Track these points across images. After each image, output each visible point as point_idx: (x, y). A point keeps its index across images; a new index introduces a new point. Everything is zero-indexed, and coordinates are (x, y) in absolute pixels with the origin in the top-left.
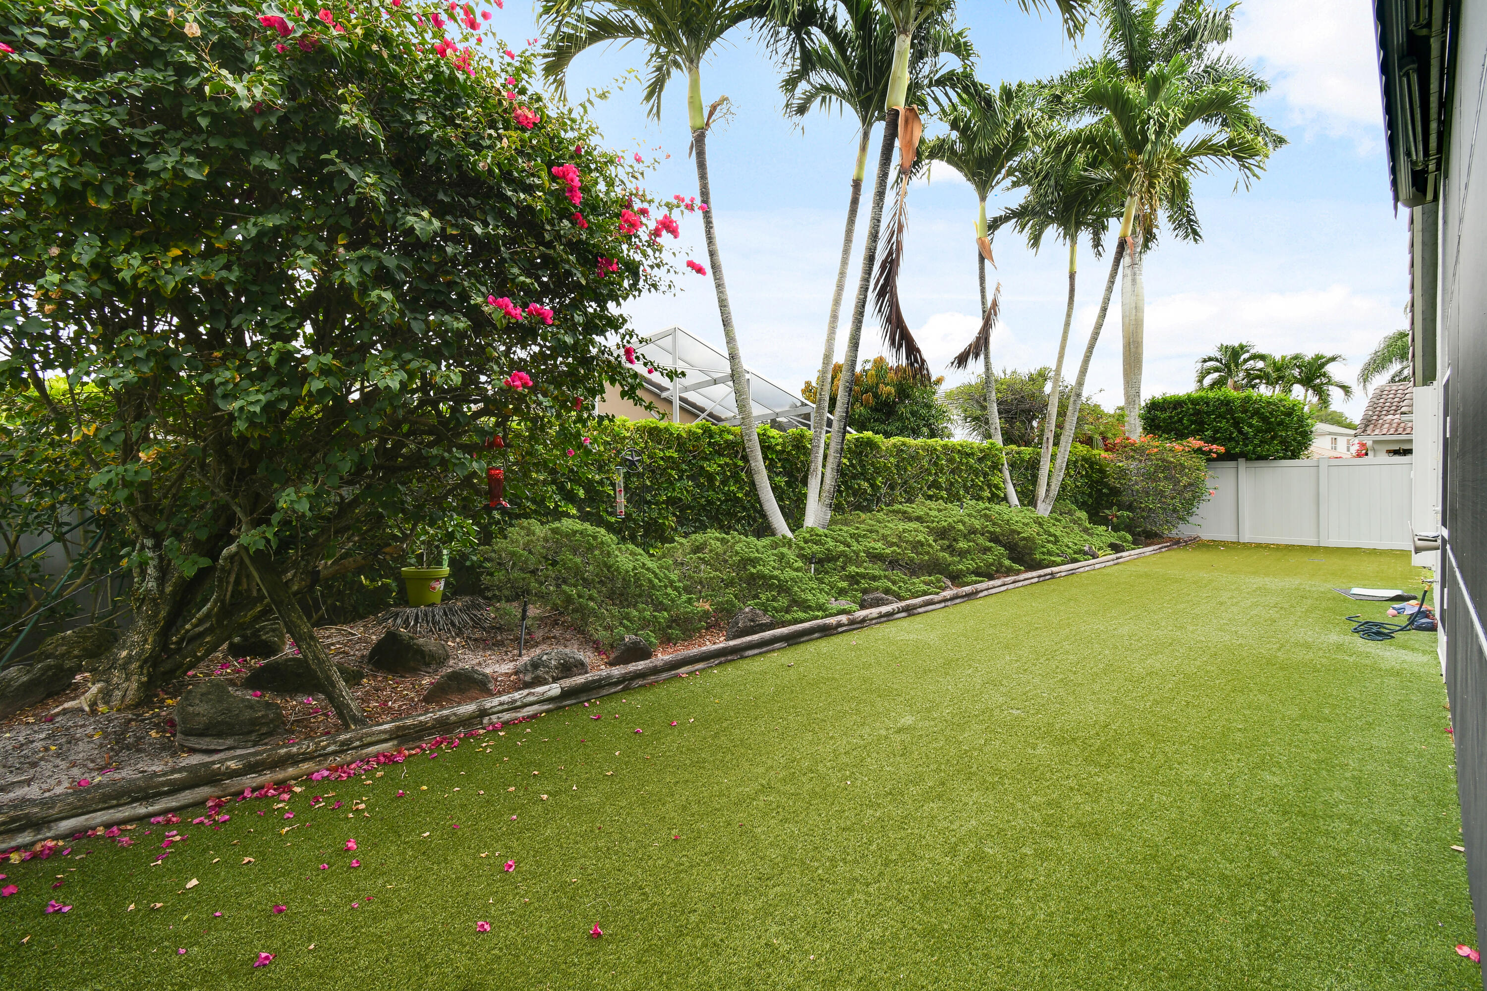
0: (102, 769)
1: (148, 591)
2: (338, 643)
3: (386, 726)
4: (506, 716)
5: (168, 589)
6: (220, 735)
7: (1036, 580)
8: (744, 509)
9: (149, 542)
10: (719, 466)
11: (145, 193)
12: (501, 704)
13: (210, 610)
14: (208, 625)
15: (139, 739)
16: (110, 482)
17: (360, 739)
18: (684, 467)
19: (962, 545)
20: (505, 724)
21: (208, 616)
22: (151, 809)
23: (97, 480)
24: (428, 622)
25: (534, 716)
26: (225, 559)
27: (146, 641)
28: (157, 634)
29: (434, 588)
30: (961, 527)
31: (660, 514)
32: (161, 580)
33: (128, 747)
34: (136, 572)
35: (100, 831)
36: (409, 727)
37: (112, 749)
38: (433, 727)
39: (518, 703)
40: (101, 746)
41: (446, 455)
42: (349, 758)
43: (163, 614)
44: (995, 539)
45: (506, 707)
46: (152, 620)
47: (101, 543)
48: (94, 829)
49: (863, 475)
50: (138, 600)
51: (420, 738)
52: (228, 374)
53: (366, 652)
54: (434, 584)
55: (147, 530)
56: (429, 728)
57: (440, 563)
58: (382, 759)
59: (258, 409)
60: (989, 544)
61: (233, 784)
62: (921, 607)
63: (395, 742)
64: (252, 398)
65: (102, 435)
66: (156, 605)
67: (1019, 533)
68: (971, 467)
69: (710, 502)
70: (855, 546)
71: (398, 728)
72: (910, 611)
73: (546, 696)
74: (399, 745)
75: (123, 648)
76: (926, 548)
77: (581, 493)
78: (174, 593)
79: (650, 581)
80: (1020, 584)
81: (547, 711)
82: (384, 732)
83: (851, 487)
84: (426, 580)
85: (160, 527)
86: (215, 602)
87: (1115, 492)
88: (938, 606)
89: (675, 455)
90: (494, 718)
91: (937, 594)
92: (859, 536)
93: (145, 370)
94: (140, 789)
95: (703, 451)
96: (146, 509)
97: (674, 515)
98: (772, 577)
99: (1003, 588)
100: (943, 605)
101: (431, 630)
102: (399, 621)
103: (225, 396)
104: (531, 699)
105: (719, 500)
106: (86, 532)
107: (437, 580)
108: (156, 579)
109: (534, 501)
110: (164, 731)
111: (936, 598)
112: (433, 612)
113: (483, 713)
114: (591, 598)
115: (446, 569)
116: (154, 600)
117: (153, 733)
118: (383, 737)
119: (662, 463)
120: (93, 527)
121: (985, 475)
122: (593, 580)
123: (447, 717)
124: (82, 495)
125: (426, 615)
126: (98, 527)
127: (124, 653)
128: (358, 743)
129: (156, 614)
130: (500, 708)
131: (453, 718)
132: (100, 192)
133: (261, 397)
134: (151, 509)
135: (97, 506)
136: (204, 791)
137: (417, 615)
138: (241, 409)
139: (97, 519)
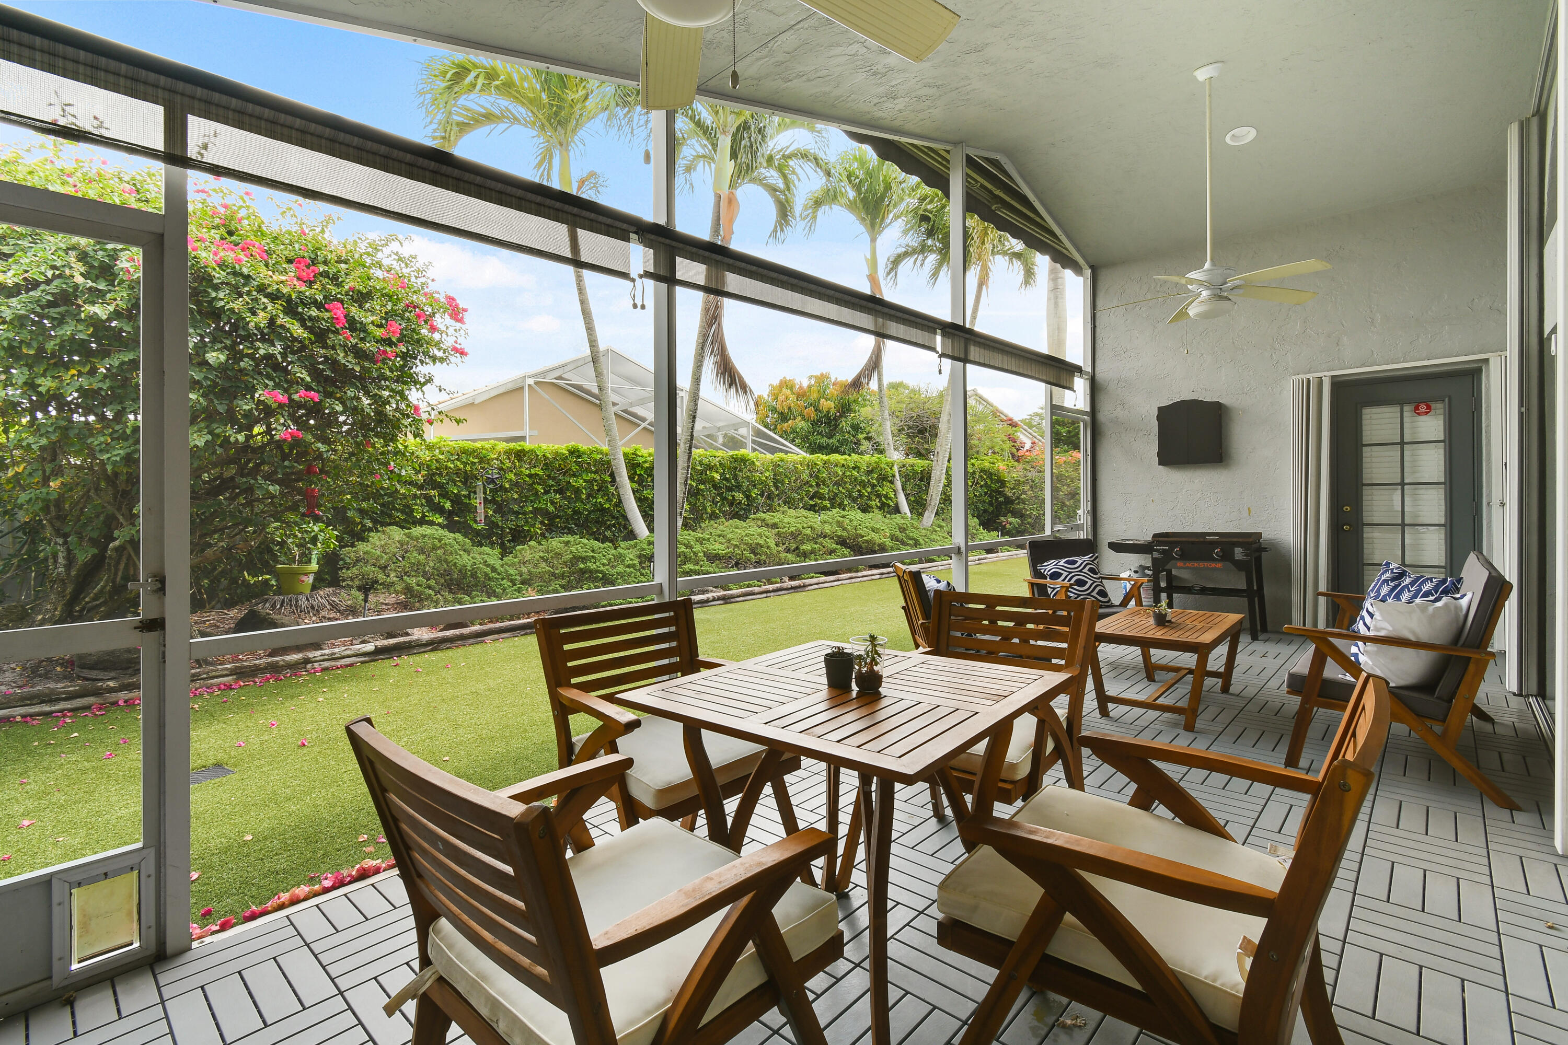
0: (20, 687)
1: (59, 574)
2: (213, 619)
3: (229, 666)
4: (326, 664)
5: (73, 573)
6: (105, 669)
7: (878, 577)
8: (614, 517)
9: (60, 541)
10: (585, 481)
11: (55, 345)
12: (322, 655)
13: (104, 587)
14: (102, 600)
15: (47, 673)
16: (31, 499)
17: (207, 673)
18: (551, 482)
19: (806, 547)
20: (323, 670)
21: (101, 591)
22: (53, 708)
23: (23, 497)
24: (291, 606)
25: (351, 665)
26: (112, 550)
27: (56, 609)
28: (64, 605)
29: (303, 581)
30: (808, 532)
31: (527, 522)
32: (69, 565)
33: (40, 676)
34: (51, 561)
35: (19, 719)
36: (246, 667)
37: (28, 676)
38: (265, 668)
39: (337, 655)
40: (21, 675)
41: (252, 481)
42: (198, 685)
43: (69, 590)
44: (842, 542)
45: (326, 657)
46: (61, 594)
47: (26, 546)
48: (14, 717)
49: (738, 487)
50: (51, 581)
51: (255, 676)
52: (102, 439)
53: (232, 626)
54: (304, 578)
55: (58, 532)
56: (262, 669)
57: (309, 562)
58: (223, 687)
59: (118, 459)
60: (834, 546)
61: (113, 697)
62: (739, 596)
63: (235, 677)
64: (115, 453)
65: (27, 472)
66: (64, 583)
67: (863, 536)
68: (856, 479)
69: (576, 512)
70: (697, 548)
71: (237, 667)
72: (726, 600)
73: (361, 651)
74: (237, 679)
75: (39, 614)
76: (765, 549)
77: (448, 505)
78: (77, 576)
79: (486, 574)
80: (859, 580)
81: (362, 663)
82: (226, 669)
83: (725, 498)
84: (295, 575)
85: (67, 530)
86: (107, 581)
87: (1009, 501)
88: (758, 596)
89: (541, 473)
90: (316, 665)
91: (760, 586)
92: (704, 539)
93: (53, 438)
94: (46, 695)
95: (570, 469)
96: (58, 518)
97: (542, 523)
98: (597, 571)
99: (836, 583)
100: (765, 595)
101: (293, 612)
102: (267, 605)
103: (101, 451)
104: (349, 652)
105: (587, 510)
106: (15, 538)
107: (306, 574)
108: (65, 566)
109: (403, 512)
110: (66, 668)
111: (757, 589)
112: (297, 599)
113: (307, 661)
114: (429, 587)
115: (314, 566)
116: (63, 580)
117: (58, 669)
118: (225, 673)
119: (527, 479)
120: (20, 534)
121: (873, 486)
122: (433, 574)
123: (277, 662)
124: (12, 509)
125: (290, 600)
126: (25, 534)
127: (40, 617)
128: (205, 676)
129: (64, 591)
130: (322, 658)
131: (281, 663)
132: (29, 345)
133: (121, 452)
134: (62, 518)
135: (23, 517)
136: (92, 700)
137: (283, 601)
138: (109, 458)
139: (23, 527)
